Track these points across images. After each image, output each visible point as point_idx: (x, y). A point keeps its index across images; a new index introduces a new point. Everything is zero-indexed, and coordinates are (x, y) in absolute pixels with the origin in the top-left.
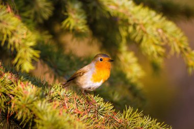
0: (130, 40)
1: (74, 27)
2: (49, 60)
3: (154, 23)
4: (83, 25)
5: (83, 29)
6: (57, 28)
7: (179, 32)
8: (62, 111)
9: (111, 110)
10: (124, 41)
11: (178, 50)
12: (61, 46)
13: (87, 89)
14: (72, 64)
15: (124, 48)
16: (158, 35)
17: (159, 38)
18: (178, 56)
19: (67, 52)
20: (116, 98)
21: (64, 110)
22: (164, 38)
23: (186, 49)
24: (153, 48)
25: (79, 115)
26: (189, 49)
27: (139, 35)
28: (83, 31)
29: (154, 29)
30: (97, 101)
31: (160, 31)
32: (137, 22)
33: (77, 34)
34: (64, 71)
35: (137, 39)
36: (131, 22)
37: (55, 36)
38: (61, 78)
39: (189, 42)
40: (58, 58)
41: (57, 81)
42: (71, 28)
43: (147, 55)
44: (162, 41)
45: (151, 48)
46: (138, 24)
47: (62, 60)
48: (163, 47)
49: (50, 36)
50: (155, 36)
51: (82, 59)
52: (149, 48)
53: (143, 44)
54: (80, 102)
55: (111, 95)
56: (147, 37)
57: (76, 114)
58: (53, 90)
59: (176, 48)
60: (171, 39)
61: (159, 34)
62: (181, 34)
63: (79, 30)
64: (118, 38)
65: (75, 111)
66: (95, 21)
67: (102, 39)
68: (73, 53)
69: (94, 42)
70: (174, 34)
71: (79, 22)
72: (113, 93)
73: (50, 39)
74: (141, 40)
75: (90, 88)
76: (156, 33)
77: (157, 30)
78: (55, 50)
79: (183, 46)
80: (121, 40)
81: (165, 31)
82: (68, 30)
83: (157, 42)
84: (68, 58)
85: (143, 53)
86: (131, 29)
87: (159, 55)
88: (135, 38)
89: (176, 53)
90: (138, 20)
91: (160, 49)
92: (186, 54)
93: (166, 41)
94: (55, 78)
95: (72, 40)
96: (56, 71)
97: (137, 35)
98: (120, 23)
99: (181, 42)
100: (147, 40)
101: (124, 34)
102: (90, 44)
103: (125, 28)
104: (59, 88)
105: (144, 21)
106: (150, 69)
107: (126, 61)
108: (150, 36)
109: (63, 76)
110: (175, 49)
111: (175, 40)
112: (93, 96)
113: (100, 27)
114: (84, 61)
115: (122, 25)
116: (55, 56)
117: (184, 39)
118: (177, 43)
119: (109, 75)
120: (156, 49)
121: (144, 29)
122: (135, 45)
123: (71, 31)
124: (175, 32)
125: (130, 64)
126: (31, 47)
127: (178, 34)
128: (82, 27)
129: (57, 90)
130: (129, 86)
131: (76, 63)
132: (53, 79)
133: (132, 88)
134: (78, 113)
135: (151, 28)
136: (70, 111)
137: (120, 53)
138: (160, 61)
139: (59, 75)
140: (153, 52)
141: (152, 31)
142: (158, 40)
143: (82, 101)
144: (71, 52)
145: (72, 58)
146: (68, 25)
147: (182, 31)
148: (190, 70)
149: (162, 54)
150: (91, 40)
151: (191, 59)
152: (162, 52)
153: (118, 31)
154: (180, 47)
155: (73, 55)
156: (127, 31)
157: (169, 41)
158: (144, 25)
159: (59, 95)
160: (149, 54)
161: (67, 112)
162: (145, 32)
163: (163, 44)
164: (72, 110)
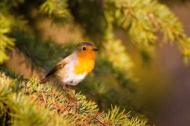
0: (117, 27)
1: (53, 11)
2: (25, 48)
3: (144, 7)
4: (63, 9)
5: (64, 14)
6: (34, 13)
7: (172, 16)
8: (40, 105)
9: (94, 109)
10: (110, 27)
11: (172, 37)
12: (38, 33)
13: (69, 84)
14: (51, 53)
15: (110, 35)
16: (148, 20)
17: (150, 23)
18: (172, 44)
19: (45, 38)
21: (42, 104)
22: (156, 23)
23: (180, 36)
24: (143, 35)
25: (59, 111)
26: (184, 36)
27: (127, 20)
28: (64, 16)
29: (145, 13)
30: (78, 99)
31: (151, 15)
32: (125, 6)
33: (57, 20)
34: (43, 61)
35: (126, 25)
36: (118, 5)
38: (40, 68)
39: (184, 28)
40: (35, 46)
41: (35, 72)
42: (50, 12)
43: (136, 43)
44: (154, 26)
45: (141, 35)
46: (126, 8)
47: (40, 49)
48: (155, 34)
49: (26, 22)
50: (146, 21)
51: (63, 47)
52: (139, 35)
53: (131, 31)
54: (59, 99)
56: (137, 22)
57: (56, 110)
58: (28, 84)
59: (169, 34)
60: (164, 25)
61: (150, 19)
62: (175, 19)
63: (58, 14)
64: (103, 24)
65: (55, 107)
66: (77, 4)
67: (85, 25)
68: (53, 39)
69: (75, 29)
70: (167, 19)
71: (59, 5)
73: (26, 25)
74: (130, 26)
75: (72, 82)
76: (146, 18)
77: (148, 14)
78: (32, 37)
79: (177, 33)
80: (107, 26)
81: (157, 16)
82: (46, 15)
83: (148, 28)
84: (47, 45)
85: (132, 40)
86: (118, 13)
87: (150, 43)
88: (122, 24)
89: (169, 40)
90: (126, 3)
91: (151, 36)
92: (181, 42)
93: (158, 27)
94: (32, 69)
95: (51, 26)
96: (33, 61)
97: (124, 21)
98: (105, 6)
99: (175, 28)
100: (136, 26)
101: (110, 19)
102: (72, 30)
103: (111, 12)
104: (36, 83)
105: (133, 5)
106: (139, 59)
107: (112, 50)
108: (140, 22)
109: (42, 66)
110: (168, 36)
111: (169, 25)
112: (74, 91)
113: (83, 11)
114: (64, 49)
115: (108, 10)
116: (32, 44)
117: (179, 24)
118: (171, 29)
119: (93, 67)
120: (147, 36)
121: (133, 13)
122: (122, 32)
123: (50, 16)
124: (168, 17)
125: (116, 54)
126: (5, 34)
127: (172, 19)
128: (62, 12)
129: (34, 85)
131: (56, 51)
132: (29, 71)
134: (58, 108)
135: (141, 13)
136: (48, 106)
137: (106, 41)
138: (151, 50)
139: (37, 65)
140: (143, 40)
141: (143, 15)
142: (148, 26)
143: (62, 98)
144: (50, 38)
145: (51, 45)
146: (46, 9)
147: (176, 15)
148: (186, 60)
149: (153, 42)
150: (72, 26)
151: (187, 48)
152: (153, 39)
153: (103, 15)
154: (174, 34)
155: (52, 42)
156: (114, 16)
157: (161, 27)
158: (133, 9)
159: (35, 91)
160: (139, 41)
161: (46, 107)
162: (134, 17)
163: (154, 30)
164: (51, 106)
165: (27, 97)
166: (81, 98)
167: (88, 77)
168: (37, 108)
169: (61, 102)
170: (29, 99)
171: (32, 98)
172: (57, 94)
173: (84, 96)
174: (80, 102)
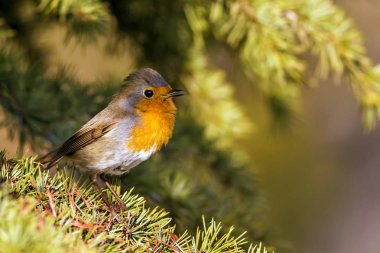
0: (213, 41)
1: (71, 8)
2: (6, 94)
5: (94, 13)
6: (27, 10)
7: (339, 17)
10: (199, 42)
11: (338, 66)
12: (36, 57)
14: (65, 105)
15: (198, 61)
16: (285, 27)
17: (289, 34)
18: (337, 79)
19: (52, 72)
20: (180, 189)
21: (48, 219)
22: (302, 34)
23: (357, 63)
24: (274, 60)
25: (85, 232)
26: (365, 62)
27: (236, 27)
28: (94, 18)
29: (276, 11)
31: (292, 16)
33: (80, 27)
34: (46, 123)
35: (233, 38)
37: (21, 31)
38: (38, 139)
39: (366, 45)
40: (28, 89)
41: (27, 149)
42: (64, 10)
43: (258, 78)
44: (297, 41)
45: (269, 61)
47: (40, 95)
48: (300, 57)
49: (10, 33)
50: (280, 30)
51: (91, 92)
52: (265, 60)
53: (246, 52)
54: (84, 206)
55: (167, 181)
56: (259, 30)
57: (80, 232)
58: (16, 173)
59: (332, 59)
60: (319, 37)
61: (289, 25)
62: (346, 24)
63: (82, 15)
64: (183, 35)
65: (76, 223)
67: (142, 37)
68: (68, 75)
69: (120, 46)
70: (326, 25)
72: (172, 178)
73: (8, 40)
74: (243, 41)
76: (281, 22)
77: (284, 13)
78: (23, 68)
79: (350, 55)
80: (191, 41)
81: (304, 18)
82: (55, 16)
83: (283, 45)
84: (55, 87)
85: (247, 73)
86: (216, 12)
87: (289, 78)
88: (227, 35)
89: (331, 72)
91: (293, 64)
92: (359, 75)
93: (307, 43)
94: (22, 141)
95: (66, 41)
96: (24, 122)
97: (231, 29)
99: (345, 44)
100: (258, 41)
101: (198, 25)
102: (111, 51)
103: (201, 10)
104: (32, 170)
106: (264, 115)
107: (203, 94)
108: (267, 31)
109: (44, 135)
110: (329, 61)
111: (331, 39)
112: (119, 188)
113: (137, 7)
114: (93, 97)
115: (194, 4)
116: (22, 85)
117: (354, 36)
118: (336, 47)
120: (282, 62)
121: (250, 11)
122: (227, 53)
123: (63, 19)
124: (330, 19)
125: (213, 102)
127: (339, 25)
128: (91, 10)
129: (28, 175)
130: (211, 159)
131: (75, 102)
132: (16, 145)
133: (219, 164)
134: (82, 227)
135: (269, 10)
136: (61, 222)
137: (189, 74)
138: (290, 93)
139: (33, 132)
140: (274, 71)
141: (273, 17)
142: (285, 40)
143: (92, 203)
144: (62, 72)
145: (65, 87)
146: (54, 4)
147: (348, 15)
148: (369, 117)
149: (296, 76)
150: (113, 40)
151: (373, 89)
152: (295, 70)
153: (183, 16)
154: (343, 58)
155: (68, 81)
156: (207, 17)
157: (314, 43)
159: (31, 188)
160: (265, 74)
161: (56, 225)
162: (253, 20)
163: (299, 49)
164: (69, 221)
165: (14, 203)
166: (134, 202)
167: (151, 158)
168: (38, 228)
169: (91, 213)
170: (20, 207)
171: (26, 204)
172: (81, 193)
173: (142, 198)
174: (133, 212)
